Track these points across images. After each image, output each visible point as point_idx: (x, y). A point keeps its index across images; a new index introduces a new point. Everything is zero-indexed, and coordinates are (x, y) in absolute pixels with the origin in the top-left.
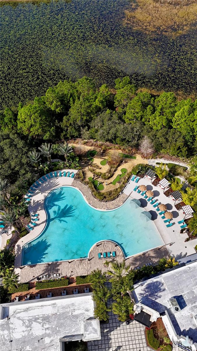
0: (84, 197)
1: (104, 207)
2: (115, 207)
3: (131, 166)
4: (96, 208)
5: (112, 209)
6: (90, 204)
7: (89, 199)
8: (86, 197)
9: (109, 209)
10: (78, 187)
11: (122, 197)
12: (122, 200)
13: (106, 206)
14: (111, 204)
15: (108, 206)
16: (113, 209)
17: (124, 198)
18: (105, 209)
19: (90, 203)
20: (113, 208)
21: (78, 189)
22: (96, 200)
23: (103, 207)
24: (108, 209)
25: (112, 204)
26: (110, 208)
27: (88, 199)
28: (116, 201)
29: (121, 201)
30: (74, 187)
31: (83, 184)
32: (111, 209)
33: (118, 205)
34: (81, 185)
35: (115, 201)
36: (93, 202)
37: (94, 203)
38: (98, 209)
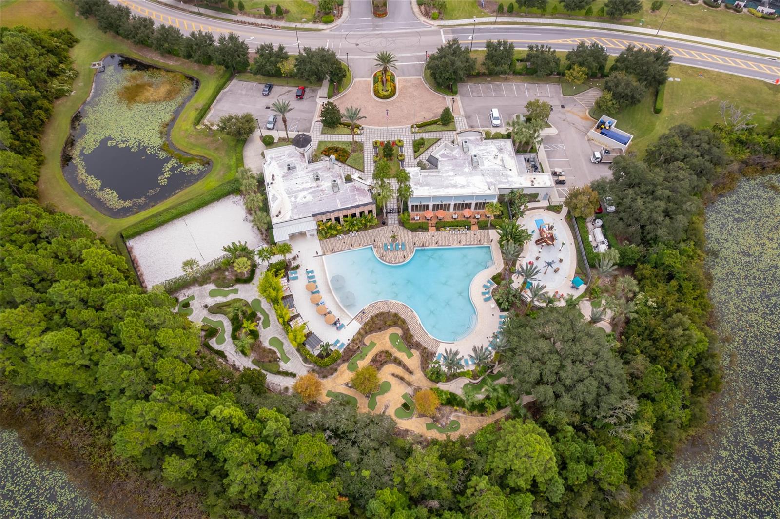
0: (419, 321)
1: (392, 305)
2: (376, 305)
3: (340, 375)
4: (403, 305)
5: (380, 302)
6: (411, 310)
10: (430, 339)
12: (365, 314)
13: (388, 306)
14: (382, 308)
15: (385, 306)
18: (391, 303)
19: (412, 312)
20: (378, 303)
21: (429, 335)
22: (402, 316)
24: (386, 302)
27: (413, 317)
28: (374, 312)
30: (435, 340)
31: (422, 344)
32: (383, 302)
33: (371, 307)
34: (425, 343)
35: (376, 313)
38: (401, 303)
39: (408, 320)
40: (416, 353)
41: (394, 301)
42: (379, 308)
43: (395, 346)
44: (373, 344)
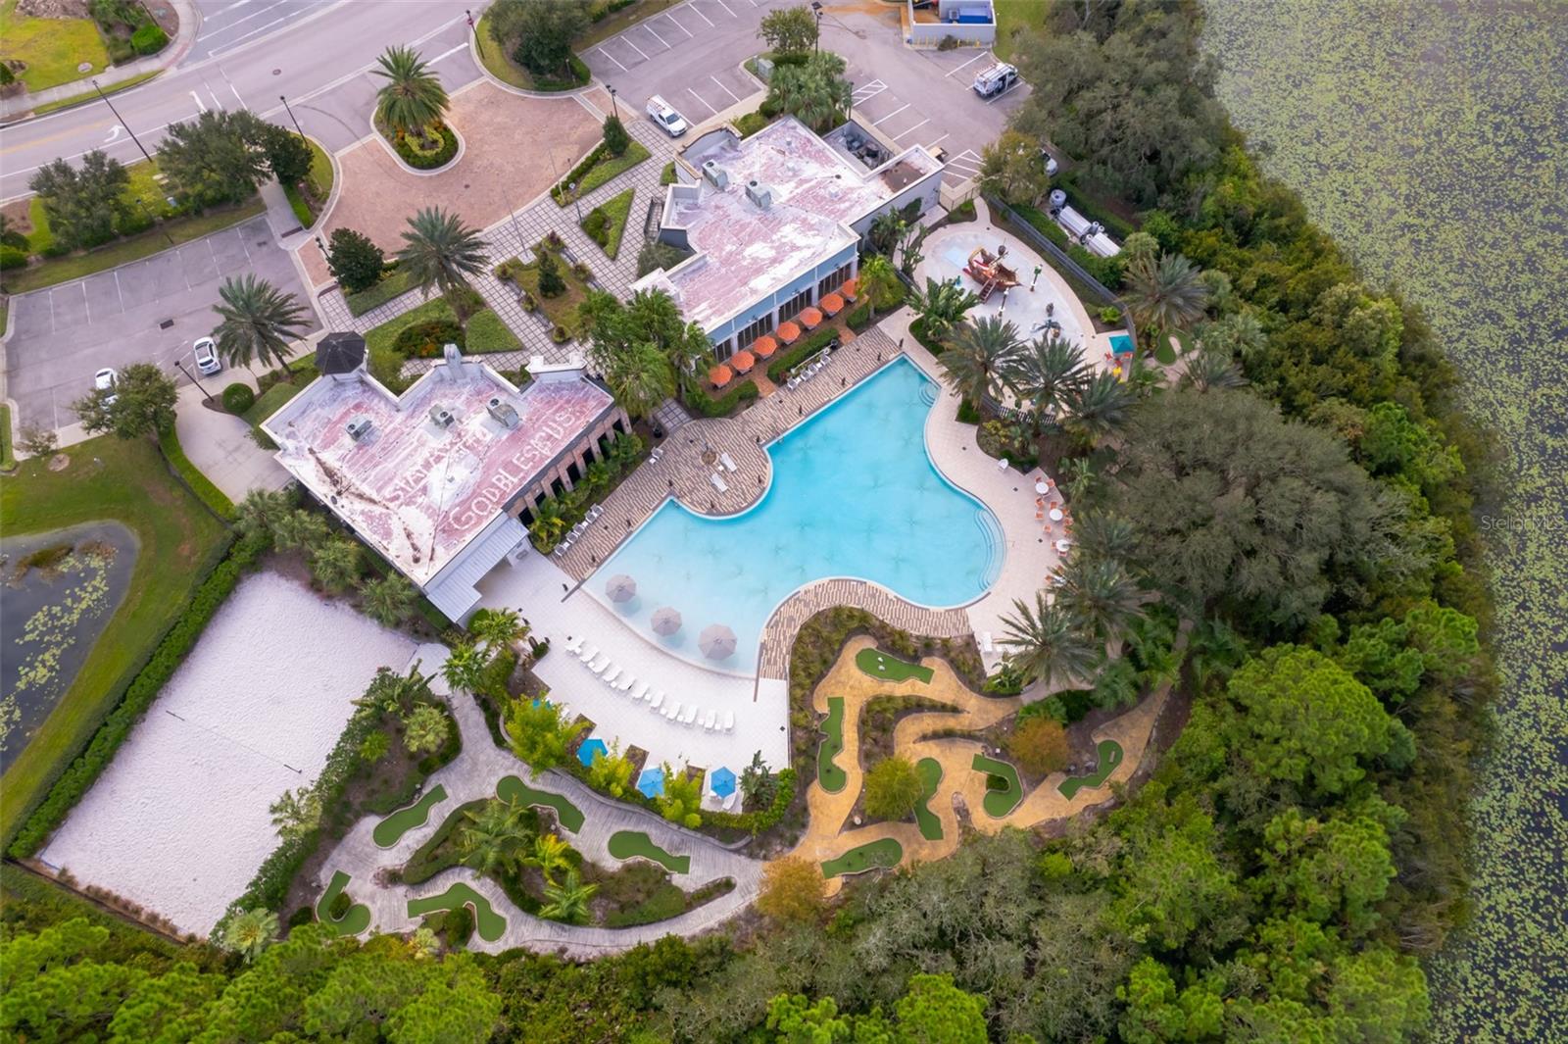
0: (892, 594)
1: (811, 596)
2: (777, 618)
3: (820, 815)
4: (835, 581)
5: (783, 605)
6: (857, 582)
7: (873, 596)
8: (890, 597)
9: (791, 598)
10: (939, 615)
11: (775, 663)
12: (773, 651)
13: (806, 605)
14: (796, 616)
15: (800, 607)
16: (780, 608)
17: (769, 661)
18: (806, 593)
19: (862, 583)
20: (782, 610)
21: (932, 608)
22: (851, 604)
23: (816, 595)
24: (795, 599)
25: (791, 619)
26: (791, 602)
27: (874, 594)
28: (789, 635)
29: (770, 645)
31: (932, 634)
32: (787, 602)
33: (772, 628)
34: (936, 629)
35: (792, 635)
36: (856, 594)
38: (826, 580)
39: (869, 606)
40: (935, 664)
41: (810, 585)
43: (883, 677)
44: (836, 704)
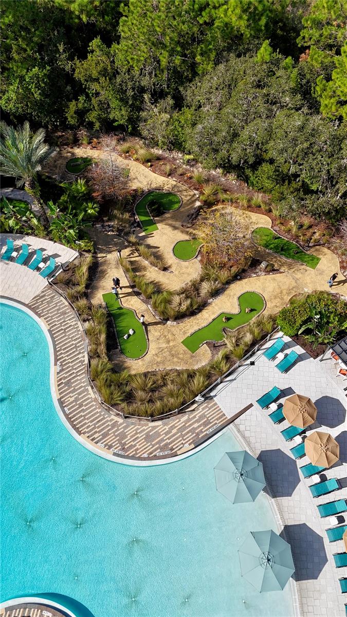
0: (53, 370)
1: (111, 439)
2: (157, 453)
3: (284, 292)
4: (77, 430)
5: (140, 459)
6: (62, 408)
8: (59, 369)
9: (127, 457)
10: (48, 320)
11: (201, 417)
12: (195, 429)
13: (123, 436)
14: (142, 435)
15: (128, 440)
16: (145, 459)
17: (205, 424)
18: (110, 447)
19: (61, 402)
20: (146, 455)
21: (45, 328)
22: (92, 395)
24: (124, 452)
26: (131, 452)
27: (64, 384)
28: (167, 428)
29: (191, 436)
30: (36, 313)
31: (71, 314)
32: (133, 458)
33: (172, 449)
34: (64, 313)
35: (165, 424)
36: (76, 400)
37: (80, 406)
39: (83, 380)
42: (148, 438)
44: (192, 343)
